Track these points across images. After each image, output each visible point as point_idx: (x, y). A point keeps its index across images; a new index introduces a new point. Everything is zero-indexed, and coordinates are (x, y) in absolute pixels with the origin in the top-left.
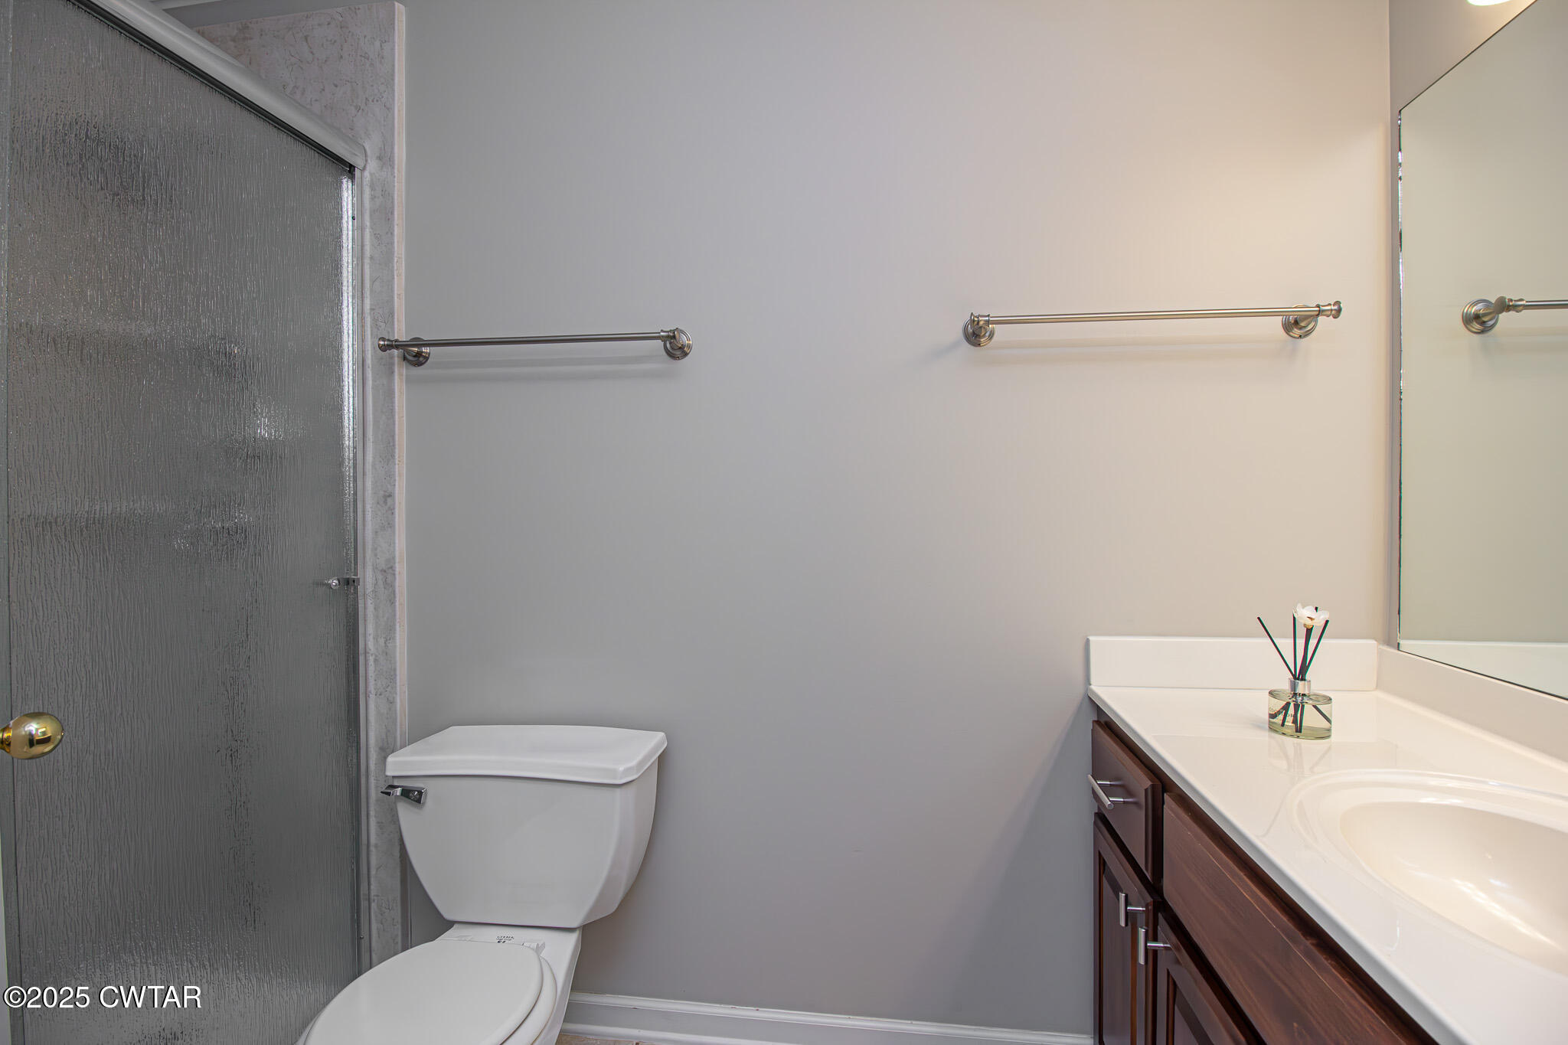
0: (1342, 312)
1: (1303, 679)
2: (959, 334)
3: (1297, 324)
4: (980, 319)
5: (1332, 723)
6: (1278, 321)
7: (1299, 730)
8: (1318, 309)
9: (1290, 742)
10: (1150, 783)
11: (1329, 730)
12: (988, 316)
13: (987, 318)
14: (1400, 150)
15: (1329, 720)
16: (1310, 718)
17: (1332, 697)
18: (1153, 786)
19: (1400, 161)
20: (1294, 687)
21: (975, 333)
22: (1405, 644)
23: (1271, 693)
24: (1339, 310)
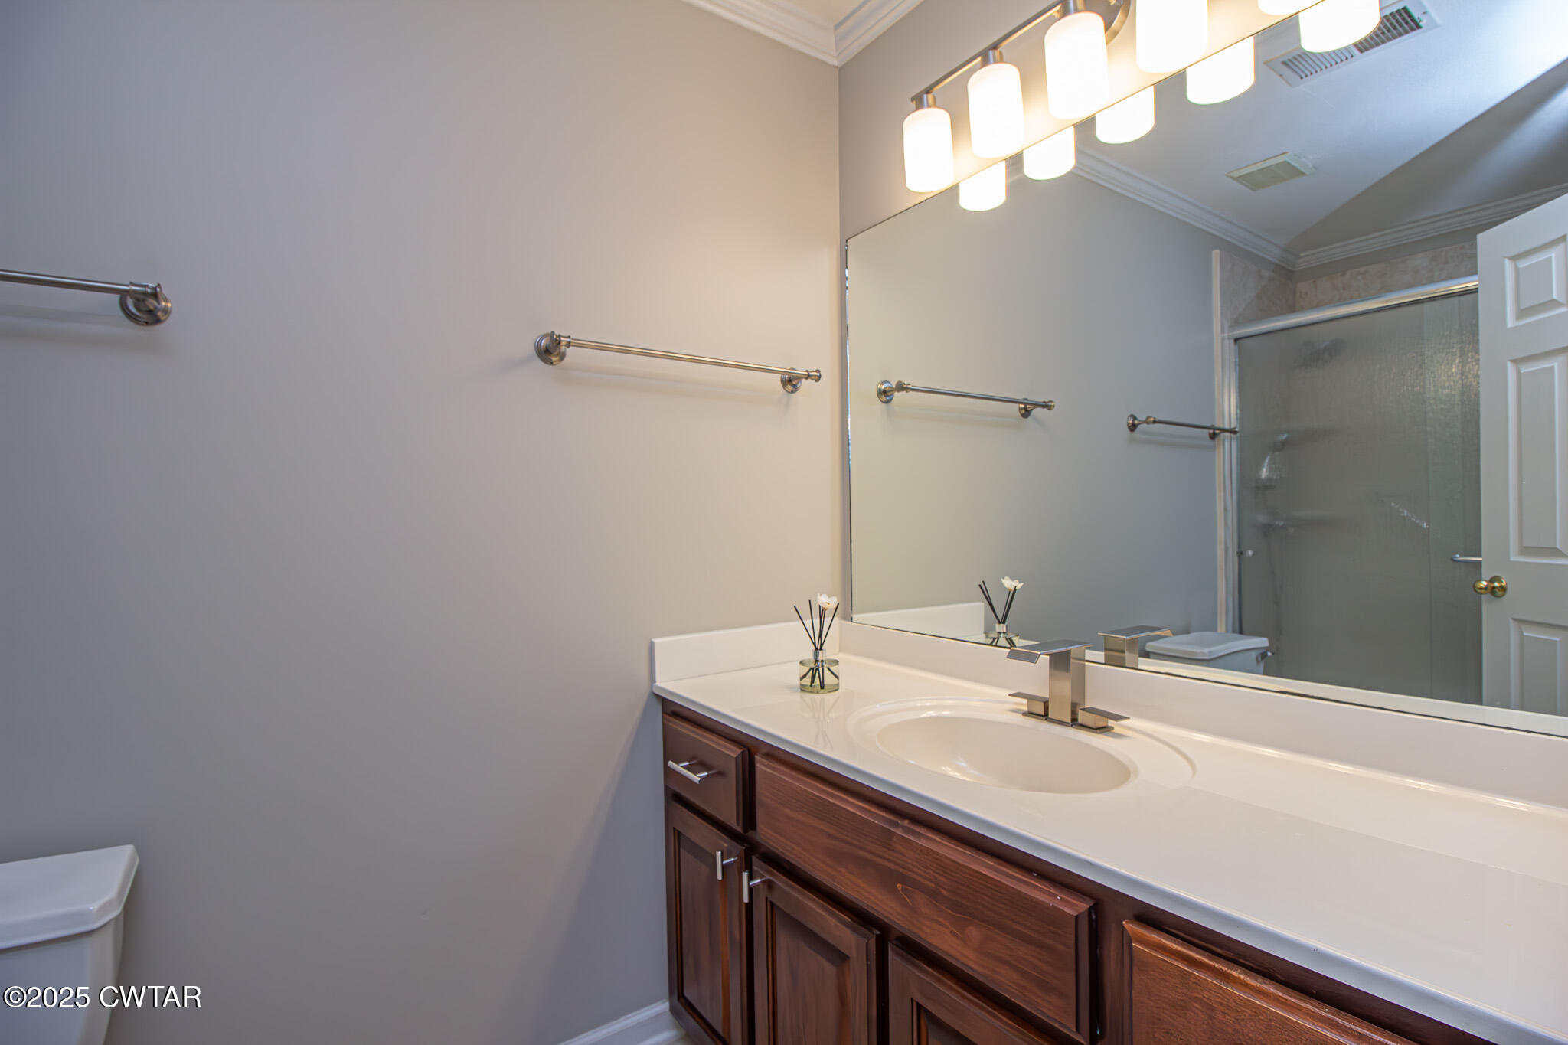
0: (821, 379)
1: (821, 649)
2: (532, 350)
3: (790, 382)
4: (562, 339)
5: (840, 678)
6: (778, 378)
7: (822, 687)
8: (807, 373)
9: (817, 697)
10: (739, 751)
11: (838, 685)
12: (569, 337)
13: (568, 340)
14: (847, 268)
15: (837, 677)
16: (829, 679)
17: (837, 659)
18: (742, 753)
19: (847, 275)
20: (816, 655)
21: (550, 351)
22: (855, 617)
23: (802, 663)
24: (820, 377)
